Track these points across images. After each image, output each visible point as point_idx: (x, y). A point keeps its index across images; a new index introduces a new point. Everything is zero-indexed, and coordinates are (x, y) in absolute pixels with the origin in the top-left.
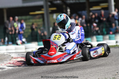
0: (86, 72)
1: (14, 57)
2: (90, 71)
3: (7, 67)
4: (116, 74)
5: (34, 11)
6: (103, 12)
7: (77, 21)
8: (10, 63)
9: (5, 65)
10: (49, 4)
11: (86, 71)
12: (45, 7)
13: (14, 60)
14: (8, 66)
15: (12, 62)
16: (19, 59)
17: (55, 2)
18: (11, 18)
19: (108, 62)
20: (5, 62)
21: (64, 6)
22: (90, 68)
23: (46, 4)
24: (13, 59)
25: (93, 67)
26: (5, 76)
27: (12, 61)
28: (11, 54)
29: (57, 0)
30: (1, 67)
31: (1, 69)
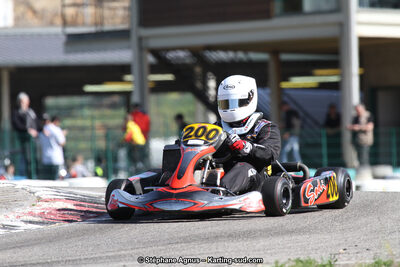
0: (254, 246)
1: (44, 197)
3: (23, 224)
4: (341, 251)
8: (31, 214)
9: (18, 217)
11: (254, 243)
13: (45, 205)
14: (26, 222)
15: (39, 211)
16: (59, 205)
17: (171, 55)
21: (198, 70)
23: (141, 59)
24: (40, 203)
27: (38, 208)
29: (174, 49)
30: (5, 223)
31: (4, 226)
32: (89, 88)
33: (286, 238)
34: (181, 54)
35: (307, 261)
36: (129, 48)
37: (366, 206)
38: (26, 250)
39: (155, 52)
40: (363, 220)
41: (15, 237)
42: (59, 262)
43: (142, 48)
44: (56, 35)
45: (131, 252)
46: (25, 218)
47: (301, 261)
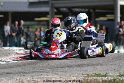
1: (18, 52)
2: (87, 68)
3: (11, 61)
4: (110, 71)
5: (39, 17)
8: (14, 57)
9: (10, 58)
11: (83, 68)
13: (19, 55)
17: (62, 9)
18: (17, 23)
21: (70, 14)
23: (52, 10)
25: (90, 65)
27: (16, 56)
29: (63, 7)
30: (6, 60)
31: (5, 61)
32: (36, 19)
33: (93, 67)
34: (65, 9)
35: (98, 74)
36: (48, 7)
37: (118, 57)
38: (12, 69)
39: (57, 8)
40: (117, 62)
41: (9, 65)
42: (22, 73)
43: (52, 7)
44: (26, 2)
45: (44, 70)
46: (12, 59)
47: (97, 74)
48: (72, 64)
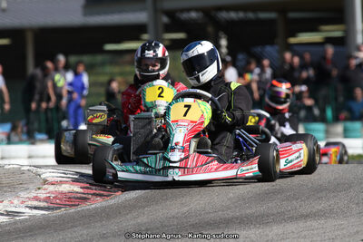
0: (267, 235)
1: (50, 179)
2: (280, 231)
3: (28, 210)
6: (330, 50)
7: (248, 77)
8: (36, 198)
9: (23, 202)
10: (165, 19)
11: (267, 230)
12: (151, 28)
13: (51, 188)
15: (45, 195)
16: (66, 188)
19: (336, 207)
20: (23, 195)
21: (210, 29)
22: (281, 223)
23: (156, 19)
24: (46, 186)
25: (292, 219)
26: (22, 237)
27: (43, 192)
28: (43, 170)
30: (10, 209)
31: (8, 214)
32: (109, 47)
41: (19, 225)
46: (30, 203)
48: (230, 214)
